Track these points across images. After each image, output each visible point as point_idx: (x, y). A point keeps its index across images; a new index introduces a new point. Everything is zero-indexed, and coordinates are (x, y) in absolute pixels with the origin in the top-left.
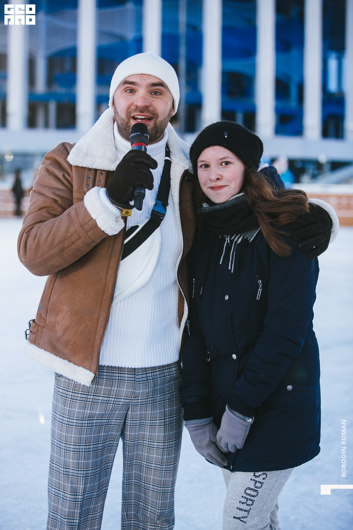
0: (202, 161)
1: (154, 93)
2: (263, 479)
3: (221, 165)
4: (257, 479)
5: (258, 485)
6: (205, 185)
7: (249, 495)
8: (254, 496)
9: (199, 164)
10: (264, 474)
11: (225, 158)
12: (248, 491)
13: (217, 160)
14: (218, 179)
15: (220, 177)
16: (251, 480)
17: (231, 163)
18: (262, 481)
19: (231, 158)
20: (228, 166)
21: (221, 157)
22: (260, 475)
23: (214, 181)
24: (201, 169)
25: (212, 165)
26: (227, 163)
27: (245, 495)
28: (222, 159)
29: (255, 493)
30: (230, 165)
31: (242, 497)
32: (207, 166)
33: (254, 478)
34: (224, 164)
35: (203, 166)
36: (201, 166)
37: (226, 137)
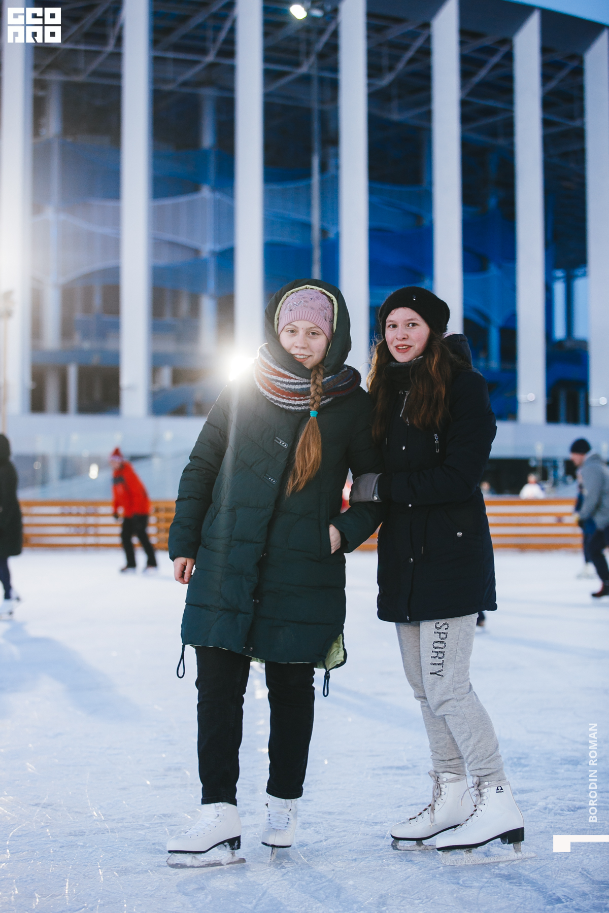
0: (390, 321)
2: (446, 629)
3: (408, 326)
4: (440, 631)
5: (443, 636)
6: (392, 343)
7: (438, 648)
8: (442, 648)
9: (388, 324)
10: (444, 624)
11: (412, 320)
12: (436, 645)
13: (405, 321)
14: (404, 338)
15: (406, 337)
16: (435, 633)
17: (417, 325)
18: (445, 631)
19: (418, 320)
20: (414, 327)
21: (409, 318)
22: (441, 627)
23: (400, 340)
24: (389, 328)
25: (400, 325)
26: (414, 325)
27: (434, 650)
28: (410, 320)
29: (443, 645)
30: (416, 327)
31: (433, 652)
32: (395, 326)
33: (437, 630)
34: (411, 325)
35: (391, 326)
36: (389, 326)
37: (414, 299)
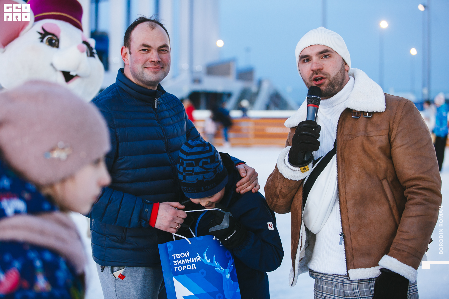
1: (324, 57)
